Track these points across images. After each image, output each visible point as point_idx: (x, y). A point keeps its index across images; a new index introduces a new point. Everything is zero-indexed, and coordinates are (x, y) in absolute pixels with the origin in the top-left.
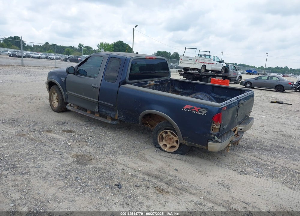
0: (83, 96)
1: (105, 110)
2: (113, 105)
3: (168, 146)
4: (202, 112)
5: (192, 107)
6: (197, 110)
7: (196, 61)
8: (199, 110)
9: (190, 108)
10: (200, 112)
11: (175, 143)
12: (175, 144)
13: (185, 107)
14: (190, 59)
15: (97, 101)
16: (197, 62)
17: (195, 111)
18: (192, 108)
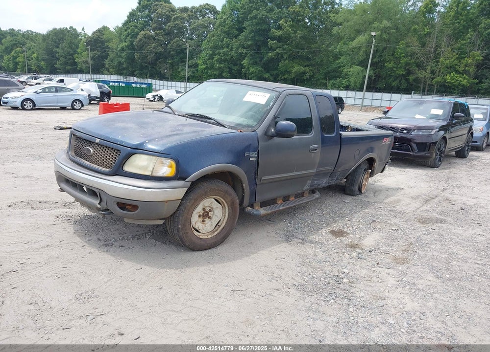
0: (294, 173)
15: (315, 171)
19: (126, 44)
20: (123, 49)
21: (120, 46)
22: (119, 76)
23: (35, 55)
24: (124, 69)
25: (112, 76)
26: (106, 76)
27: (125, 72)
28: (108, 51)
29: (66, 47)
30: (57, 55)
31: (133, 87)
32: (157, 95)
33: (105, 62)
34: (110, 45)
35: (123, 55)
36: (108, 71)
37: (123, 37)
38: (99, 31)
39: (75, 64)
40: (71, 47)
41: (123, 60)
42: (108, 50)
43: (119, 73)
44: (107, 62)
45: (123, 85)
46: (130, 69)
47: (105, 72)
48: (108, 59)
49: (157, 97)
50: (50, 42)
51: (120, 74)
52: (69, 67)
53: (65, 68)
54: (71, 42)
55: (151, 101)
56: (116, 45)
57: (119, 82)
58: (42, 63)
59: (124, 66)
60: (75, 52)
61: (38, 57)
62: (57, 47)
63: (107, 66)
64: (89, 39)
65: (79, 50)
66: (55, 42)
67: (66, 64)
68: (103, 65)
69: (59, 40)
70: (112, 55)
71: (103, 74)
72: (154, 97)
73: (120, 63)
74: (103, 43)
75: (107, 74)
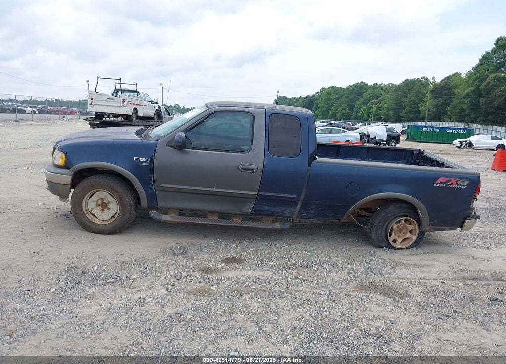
0: (214, 189)
1: (269, 208)
2: (295, 196)
3: (400, 240)
4: (460, 184)
5: (448, 179)
6: (455, 183)
7: (124, 101)
8: (457, 182)
9: (445, 181)
10: (458, 184)
11: (409, 233)
12: (408, 235)
13: (439, 181)
14: (108, 98)
15: (256, 193)
16: (126, 103)
17: (452, 184)
18: (448, 181)
19: (472, 89)
20: (467, 94)
21: (467, 91)
22: (460, 123)
23: (386, 105)
24: (467, 115)
25: (453, 123)
26: (447, 123)
27: (467, 118)
28: (454, 98)
29: (413, 96)
30: (404, 104)
31: (449, 133)
32: (466, 141)
33: (446, 109)
34: (456, 91)
35: (466, 101)
36: (450, 118)
37: (470, 82)
38: (448, 78)
39: (419, 112)
40: (418, 96)
41: (466, 106)
42: (454, 96)
43: (460, 119)
44: (449, 108)
45: (438, 130)
46: (474, 116)
47: (446, 119)
48: (450, 106)
49: (464, 143)
50: (400, 93)
51: (462, 121)
52: (412, 116)
53: (409, 116)
54: (419, 92)
55: (458, 147)
56: (461, 91)
57: (458, 129)
58: (391, 112)
59: (466, 112)
60: (421, 101)
61: (388, 107)
62: (406, 97)
63: (449, 113)
64: (436, 87)
65: (425, 99)
66: (405, 93)
67: (410, 112)
68: (446, 112)
69: (409, 90)
70: (455, 101)
71: (444, 121)
72: (461, 143)
73: (463, 110)
74: (449, 90)
75: (448, 122)
